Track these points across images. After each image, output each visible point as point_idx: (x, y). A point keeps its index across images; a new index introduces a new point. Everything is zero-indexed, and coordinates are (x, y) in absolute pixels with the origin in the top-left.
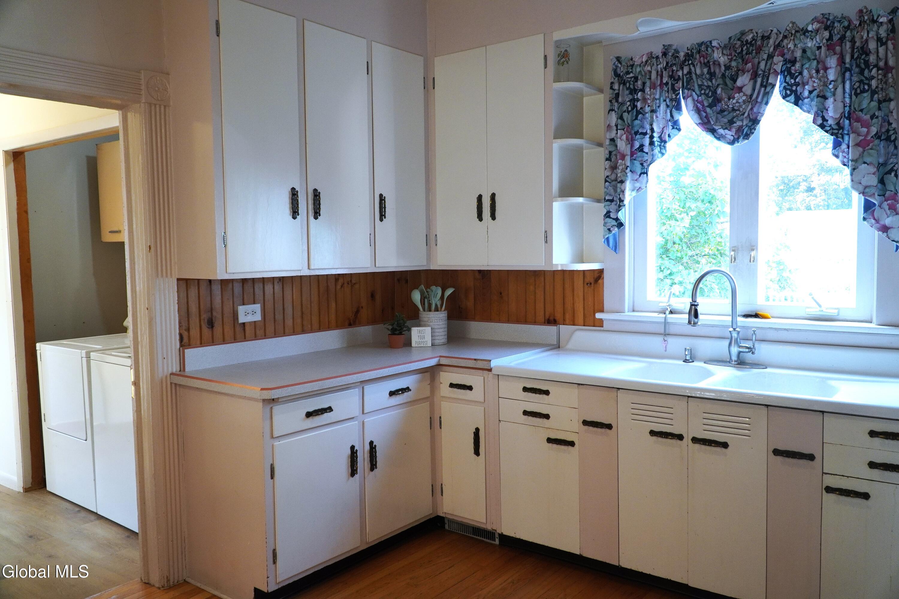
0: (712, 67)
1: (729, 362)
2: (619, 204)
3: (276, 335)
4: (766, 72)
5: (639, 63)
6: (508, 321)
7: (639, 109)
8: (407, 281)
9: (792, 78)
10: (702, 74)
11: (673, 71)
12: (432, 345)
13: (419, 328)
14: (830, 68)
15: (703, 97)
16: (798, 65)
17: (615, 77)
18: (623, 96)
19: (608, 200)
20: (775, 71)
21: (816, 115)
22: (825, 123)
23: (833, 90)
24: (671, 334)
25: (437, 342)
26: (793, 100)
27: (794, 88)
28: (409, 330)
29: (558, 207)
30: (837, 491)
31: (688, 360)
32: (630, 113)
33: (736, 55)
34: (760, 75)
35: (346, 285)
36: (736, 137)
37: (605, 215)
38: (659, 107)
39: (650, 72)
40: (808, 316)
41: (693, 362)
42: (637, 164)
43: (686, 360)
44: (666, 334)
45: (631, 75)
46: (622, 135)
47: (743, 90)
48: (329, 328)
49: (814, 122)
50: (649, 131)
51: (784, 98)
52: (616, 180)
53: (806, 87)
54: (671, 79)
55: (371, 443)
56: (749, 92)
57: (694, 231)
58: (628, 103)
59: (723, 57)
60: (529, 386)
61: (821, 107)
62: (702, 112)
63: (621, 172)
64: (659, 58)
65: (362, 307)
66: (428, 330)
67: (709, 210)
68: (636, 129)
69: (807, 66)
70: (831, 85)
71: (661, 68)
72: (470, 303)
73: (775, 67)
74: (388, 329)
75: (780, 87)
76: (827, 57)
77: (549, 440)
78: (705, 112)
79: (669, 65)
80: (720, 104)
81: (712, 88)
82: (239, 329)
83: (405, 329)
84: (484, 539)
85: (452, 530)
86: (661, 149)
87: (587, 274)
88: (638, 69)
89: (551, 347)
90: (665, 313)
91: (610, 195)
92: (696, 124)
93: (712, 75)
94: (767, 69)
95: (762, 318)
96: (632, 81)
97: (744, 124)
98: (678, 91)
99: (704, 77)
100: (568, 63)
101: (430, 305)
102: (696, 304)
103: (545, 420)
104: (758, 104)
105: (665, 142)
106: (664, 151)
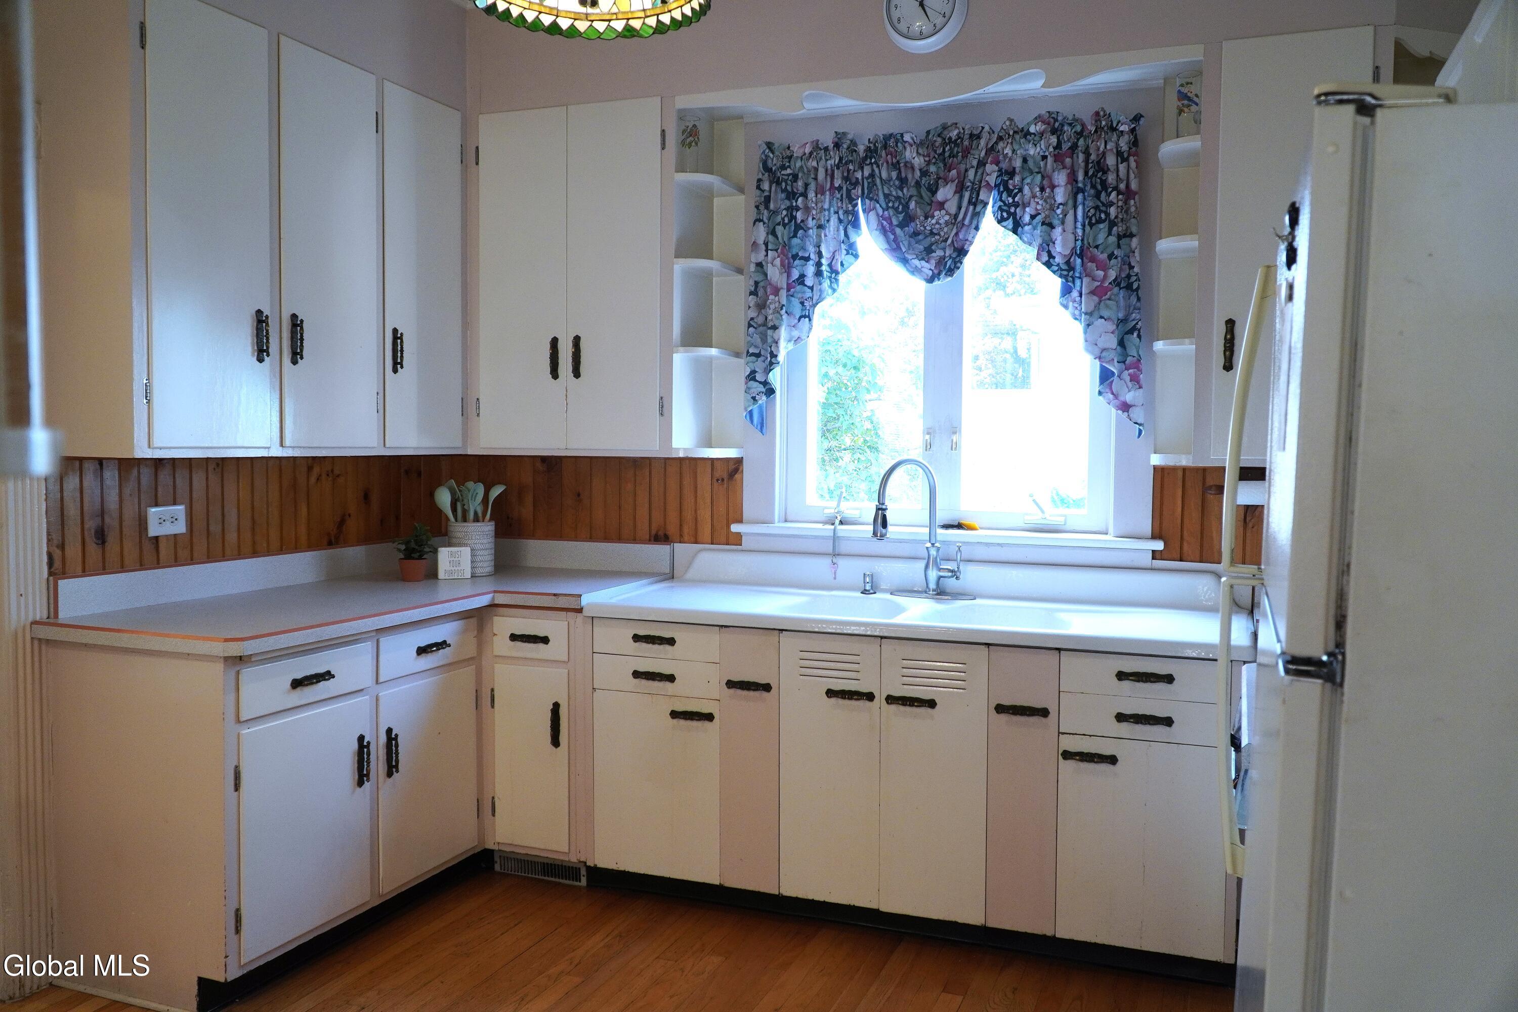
0: (903, 170)
1: (926, 592)
2: (771, 360)
3: (210, 557)
4: (976, 184)
5: (800, 155)
6: (591, 538)
7: (799, 221)
8: (419, 474)
9: (1009, 196)
10: (890, 179)
11: (849, 171)
12: (472, 577)
13: (448, 549)
14: (1058, 186)
15: (891, 212)
16: (1017, 179)
17: (764, 172)
18: (776, 201)
19: (753, 354)
20: (988, 184)
21: (1041, 249)
22: (1051, 260)
23: (1061, 216)
24: (843, 553)
25: (479, 571)
26: (1011, 226)
27: (1012, 210)
28: (435, 552)
29: (680, 360)
30: (1077, 756)
31: (869, 591)
32: (787, 227)
33: (936, 156)
34: (968, 187)
35: (324, 476)
36: (936, 272)
37: (749, 376)
38: (828, 221)
39: (816, 169)
40: (1026, 525)
41: (875, 593)
42: (795, 302)
43: (865, 590)
44: (835, 554)
45: (789, 171)
46: (775, 259)
47: (945, 206)
48: (296, 548)
49: (1038, 259)
50: (812, 256)
51: (999, 222)
52: (765, 324)
53: (1027, 209)
54: (846, 183)
55: (389, 731)
56: (953, 211)
57: (831, 411)
58: (785, 213)
59: (918, 158)
60: (642, 633)
61: (1047, 238)
62: (890, 234)
63: (774, 313)
64: (828, 150)
65: (349, 515)
66: (466, 552)
67: (854, 380)
68: (794, 251)
69: (1028, 180)
70: (1059, 210)
71: (831, 165)
72: (526, 511)
73: (987, 178)
74: (399, 550)
75: (993, 207)
76: (1054, 171)
77: (675, 714)
78: (893, 234)
79: (844, 162)
80: (913, 224)
81: (902, 201)
82: (148, 547)
83: (427, 549)
84: (561, 881)
85: (506, 871)
86: (831, 282)
87: (718, 465)
88: (799, 164)
89: (662, 577)
90: (833, 524)
91: (756, 347)
92: (882, 249)
93: (903, 181)
94: (977, 180)
95: (967, 530)
96: (790, 181)
97: (947, 254)
98: (855, 200)
99: (892, 183)
100: (697, 144)
101: (465, 512)
102: (884, 507)
103: (668, 684)
104: (964, 229)
105: (837, 273)
106: (835, 286)
